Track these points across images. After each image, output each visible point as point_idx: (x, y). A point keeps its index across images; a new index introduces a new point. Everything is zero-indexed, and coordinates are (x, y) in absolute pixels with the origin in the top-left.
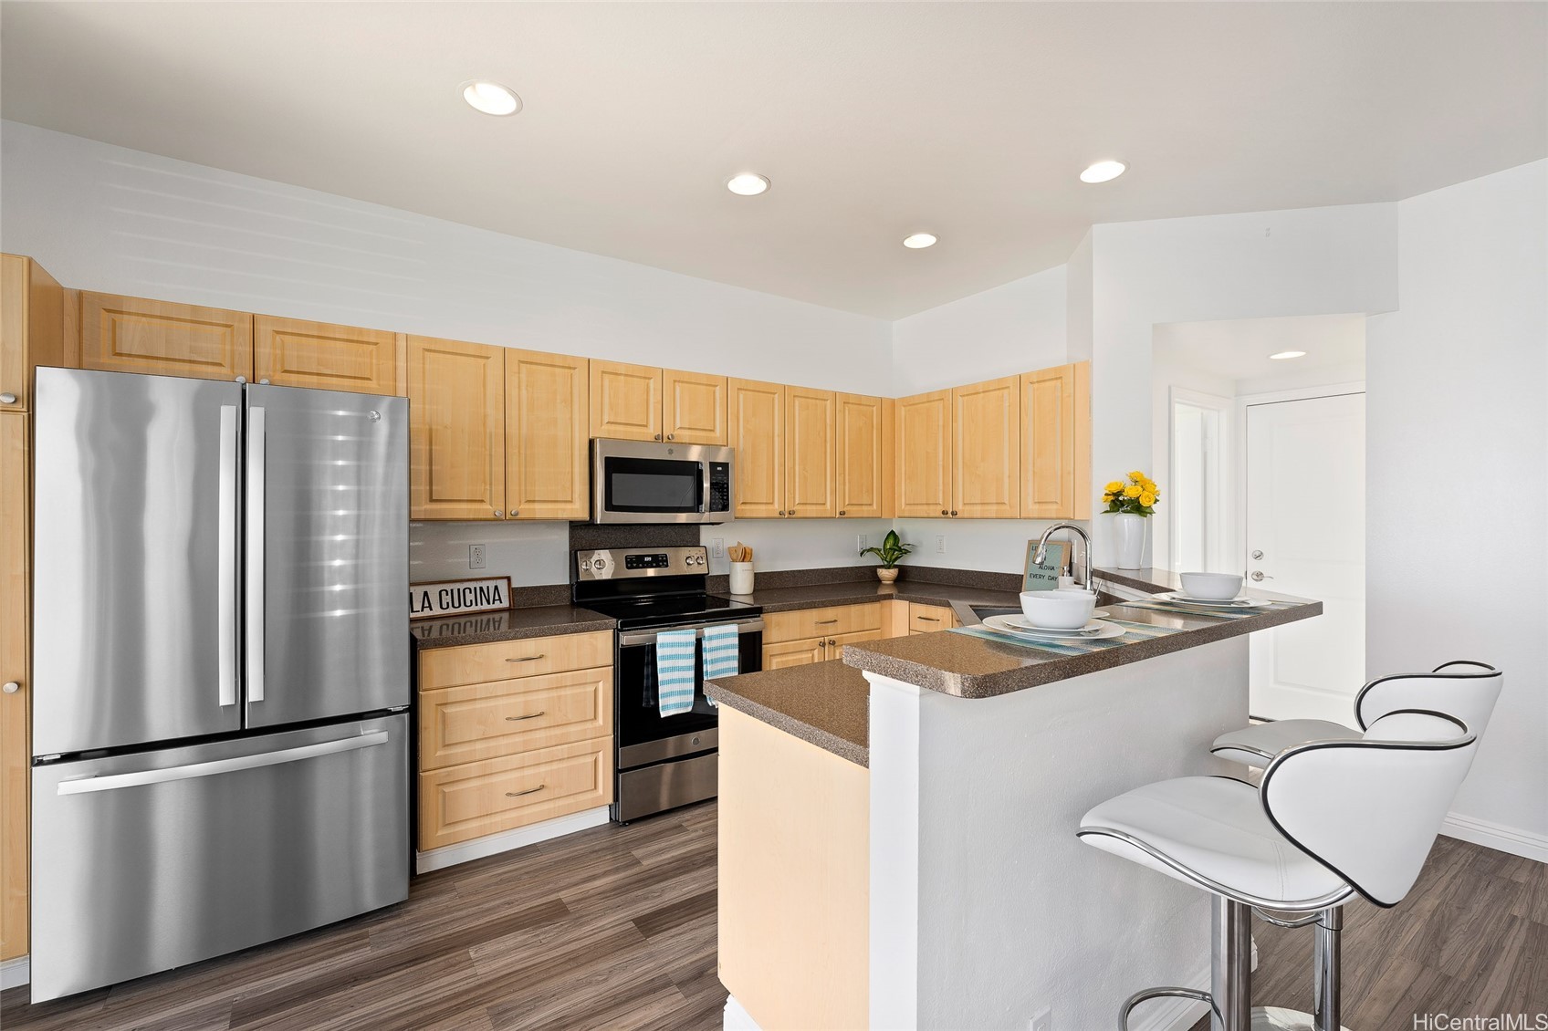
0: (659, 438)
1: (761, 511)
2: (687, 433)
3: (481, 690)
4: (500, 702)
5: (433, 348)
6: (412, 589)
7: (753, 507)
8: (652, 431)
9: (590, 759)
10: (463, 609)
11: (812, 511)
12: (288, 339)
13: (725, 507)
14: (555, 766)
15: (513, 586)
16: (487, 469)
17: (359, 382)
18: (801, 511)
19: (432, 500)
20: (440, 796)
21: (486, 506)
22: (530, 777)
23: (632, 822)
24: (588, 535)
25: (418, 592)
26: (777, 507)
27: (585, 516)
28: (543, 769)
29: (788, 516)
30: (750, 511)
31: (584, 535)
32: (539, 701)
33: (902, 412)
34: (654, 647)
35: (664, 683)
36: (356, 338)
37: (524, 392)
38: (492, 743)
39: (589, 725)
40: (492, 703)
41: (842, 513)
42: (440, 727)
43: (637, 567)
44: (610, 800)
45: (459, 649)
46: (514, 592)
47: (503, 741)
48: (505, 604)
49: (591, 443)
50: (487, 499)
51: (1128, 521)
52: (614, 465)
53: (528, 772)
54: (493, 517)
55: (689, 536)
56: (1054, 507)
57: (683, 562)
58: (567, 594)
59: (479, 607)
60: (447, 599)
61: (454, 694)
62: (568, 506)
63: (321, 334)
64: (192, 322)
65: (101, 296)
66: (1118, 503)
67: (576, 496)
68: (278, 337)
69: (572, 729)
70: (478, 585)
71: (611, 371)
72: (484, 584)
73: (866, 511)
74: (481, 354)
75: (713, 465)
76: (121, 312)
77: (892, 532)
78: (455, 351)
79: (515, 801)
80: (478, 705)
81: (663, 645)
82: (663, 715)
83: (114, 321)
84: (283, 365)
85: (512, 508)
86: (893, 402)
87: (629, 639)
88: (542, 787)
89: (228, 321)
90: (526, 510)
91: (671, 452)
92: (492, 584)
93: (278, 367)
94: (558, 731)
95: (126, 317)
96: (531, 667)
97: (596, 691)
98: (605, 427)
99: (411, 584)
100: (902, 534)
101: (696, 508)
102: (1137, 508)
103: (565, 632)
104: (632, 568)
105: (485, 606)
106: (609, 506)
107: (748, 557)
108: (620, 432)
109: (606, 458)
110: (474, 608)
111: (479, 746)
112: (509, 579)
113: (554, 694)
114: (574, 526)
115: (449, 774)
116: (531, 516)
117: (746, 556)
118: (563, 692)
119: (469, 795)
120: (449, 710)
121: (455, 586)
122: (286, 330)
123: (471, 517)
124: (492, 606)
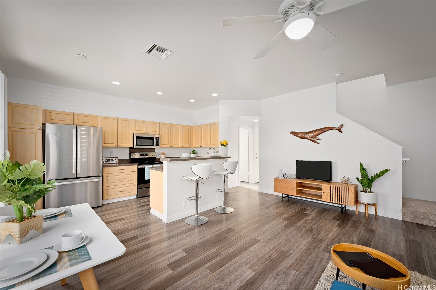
0: (146, 133)
1: (166, 146)
2: (152, 132)
3: (114, 174)
4: (117, 176)
5: (105, 118)
6: (103, 159)
7: (165, 145)
8: (145, 132)
9: (133, 187)
10: (109, 163)
11: (176, 146)
12: (79, 117)
13: (159, 145)
14: (127, 187)
15: (119, 159)
16: (114, 137)
17: (92, 124)
18: (174, 146)
19: (104, 143)
20: (107, 191)
21: (114, 145)
22: (122, 189)
23: (140, 198)
24: (133, 150)
25: (104, 159)
26: (169, 145)
27: (132, 146)
28: (125, 188)
29: (171, 147)
30: (164, 146)
31: (132, 150)
32: (124, 177)
33: (194, 128)
34: (144, 168)
35: (146, 174)
36: (91, 116)
37: (121, 125)
38: (116, 183)
39: (133, 181)
40: (115, 177)
41: (182, 147)
42: (107, 180)
43: (142, 156)
44: (137, 194)
45: (110, 168)
46: (119, 160)
47: (117, 183)
48: (117, 162)
49: (133, 134)
50: (114, 143)
51: (223, 147)
52: (137, 138)
53: (122, 188)
54: (115, 146)
55: (153, 150)
56: (215, 145)
57: (151, 155)
58: (129, 160)
59: (112, 162)
60: (106, 161)
61: (109, 175)
62: (129, 145)
63: (85, 116)
64: (63, 114)
65: (49, 110)
66: (223, 145)
67: (131, 143)
68: (78, 116)
69: (130, 181)
70: (112, 158)
71: (137, 121)
72: (113, 158)
73: (187, 146)
74: (113, 119)
75: (156, 138)
76: (52, 113)
77: (194, 150)
78: (109, 118)
79: (119, 193)
80: (113, 177)
81: (146, 168)
82: (146, 179)
83: (51, 114)
84: (79, 121)
85: (119, 145)
86: (193, 126)
87: (140, 167)
88: (124, 191)
89: (69, 114)
90: (121, 145)
91: (148, 135)
92: (115, 158)
93: (78, 122)
94: (127, 182)
95: (53, 113)
96: (122, 171)
97: (134, 175)
98: (136, 131)
99: (103, 158)
100: (196, 150)
101: (153, 145)
102: (224, 145)
103: (128, 165)
104: (141, 156)
105: (113, 162)
106: (137, 145)
107: (164, 154)
108: (139, 132)
109: (136, 137)
110: (111, 162)
111: (113, 183)
112: (118, 158)
113: (127, 175)
114: (130, 148)
115: (108, 188)
116: (122, 146)
117: (163, 154)
118: (128, 175)
119: (111, 192)
120: (108, 177)
121: (108, 159)
122: (79, 115)
123: (111, 146)
124: (115, 162)
